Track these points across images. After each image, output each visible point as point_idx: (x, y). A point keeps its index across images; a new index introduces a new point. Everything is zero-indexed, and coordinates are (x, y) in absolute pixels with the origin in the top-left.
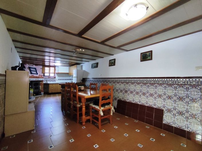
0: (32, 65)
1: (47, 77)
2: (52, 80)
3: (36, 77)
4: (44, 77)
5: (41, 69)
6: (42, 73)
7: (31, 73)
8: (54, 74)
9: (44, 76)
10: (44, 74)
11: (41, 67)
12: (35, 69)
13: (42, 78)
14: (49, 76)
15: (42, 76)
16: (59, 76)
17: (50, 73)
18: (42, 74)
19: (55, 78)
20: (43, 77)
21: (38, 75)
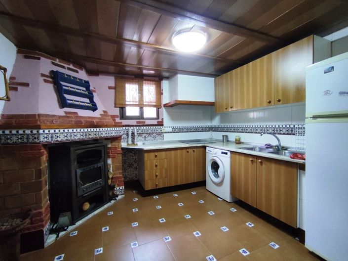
0: (71, 66)
1: (134, 122)
2: (150, 134)
3: (92, 124)
4: (125, 122)
5: (110, 88)
6: (115, 107)
7: (63, 103)
8: (155, 109)
9: (123, 116)
10: (122, 109)
11: (110, 81)
12: (86, 85)
13: (117, 125)
14: (141, 116)
15: (113, 117)
16: (173, 118)
17: (141, 106)
18: (117, 111)
19: (161, 124)
20: (118, 120)
21: (97, 114)
